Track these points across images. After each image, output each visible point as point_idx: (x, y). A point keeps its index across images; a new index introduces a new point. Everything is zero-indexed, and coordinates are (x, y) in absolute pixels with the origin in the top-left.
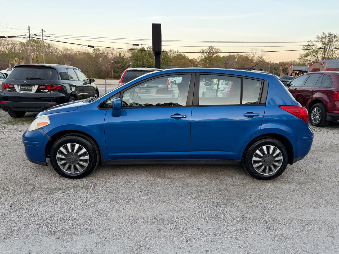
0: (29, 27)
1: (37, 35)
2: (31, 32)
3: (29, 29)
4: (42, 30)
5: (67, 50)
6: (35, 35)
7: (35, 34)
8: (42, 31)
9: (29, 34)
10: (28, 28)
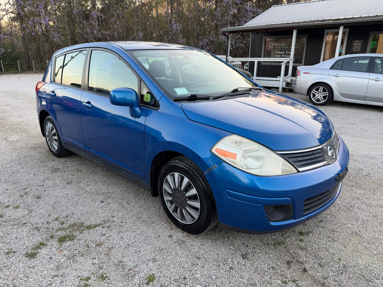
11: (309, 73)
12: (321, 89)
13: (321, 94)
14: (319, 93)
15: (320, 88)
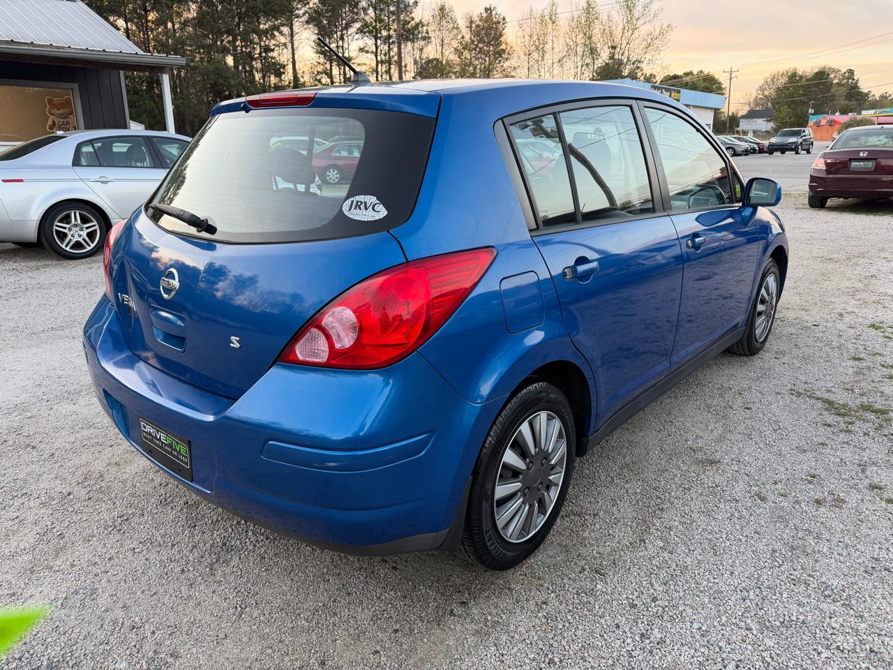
11: (21, 181)
12: (75, 216)
13: (78, 228)
14: (73, 228)
15: (73, 215)
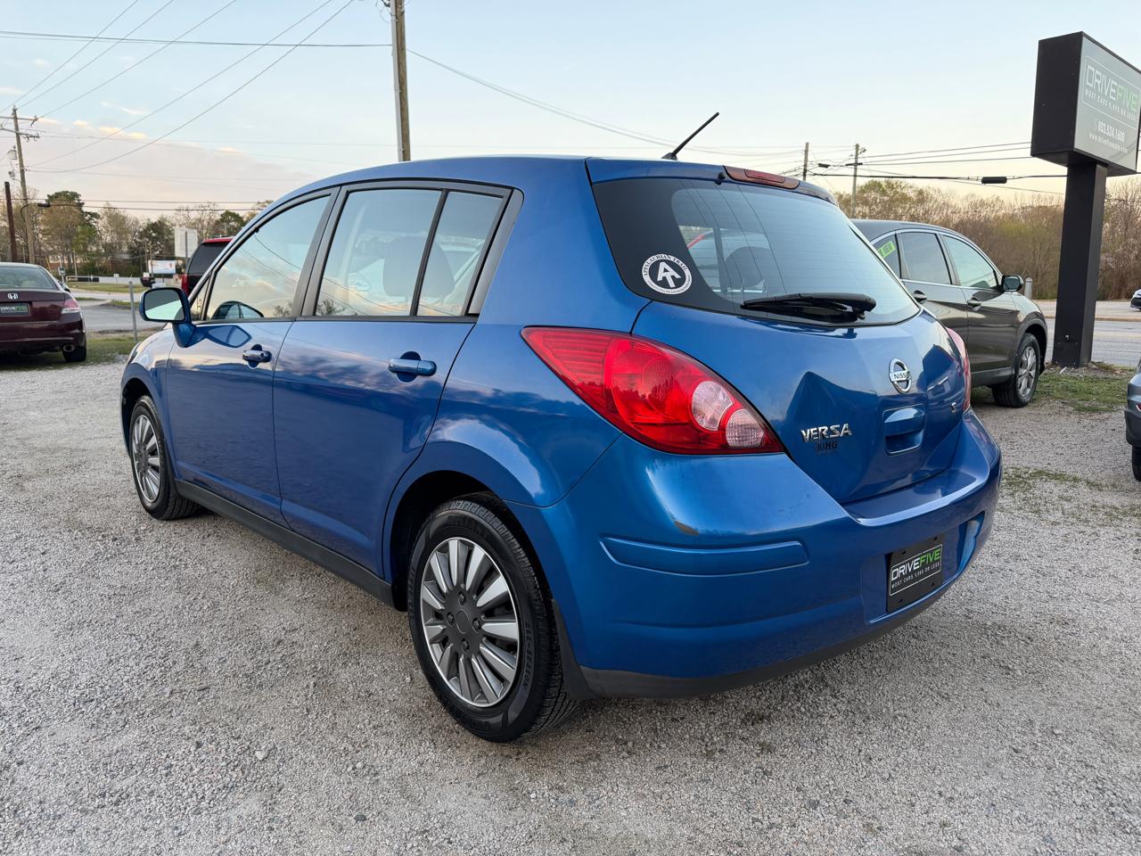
0: (807, 144)
1: (826, 166)
2: (810, 158)
3: (806, 152)
4: (857, 146)
5: (983, 204)
6: (821, 165)
7: (823, 163)
8: (857, 152)
9: (805, 165)
10: (804, 148)
